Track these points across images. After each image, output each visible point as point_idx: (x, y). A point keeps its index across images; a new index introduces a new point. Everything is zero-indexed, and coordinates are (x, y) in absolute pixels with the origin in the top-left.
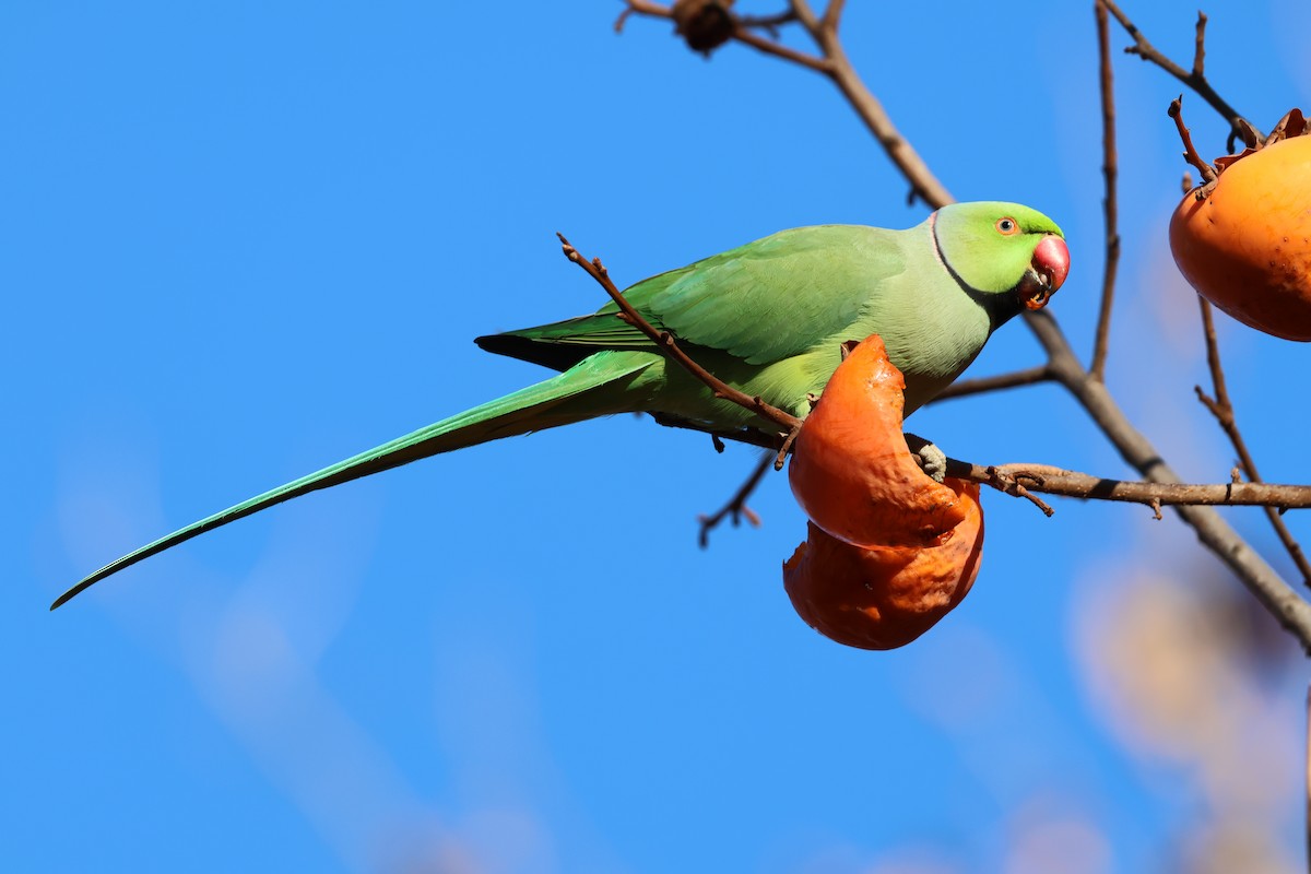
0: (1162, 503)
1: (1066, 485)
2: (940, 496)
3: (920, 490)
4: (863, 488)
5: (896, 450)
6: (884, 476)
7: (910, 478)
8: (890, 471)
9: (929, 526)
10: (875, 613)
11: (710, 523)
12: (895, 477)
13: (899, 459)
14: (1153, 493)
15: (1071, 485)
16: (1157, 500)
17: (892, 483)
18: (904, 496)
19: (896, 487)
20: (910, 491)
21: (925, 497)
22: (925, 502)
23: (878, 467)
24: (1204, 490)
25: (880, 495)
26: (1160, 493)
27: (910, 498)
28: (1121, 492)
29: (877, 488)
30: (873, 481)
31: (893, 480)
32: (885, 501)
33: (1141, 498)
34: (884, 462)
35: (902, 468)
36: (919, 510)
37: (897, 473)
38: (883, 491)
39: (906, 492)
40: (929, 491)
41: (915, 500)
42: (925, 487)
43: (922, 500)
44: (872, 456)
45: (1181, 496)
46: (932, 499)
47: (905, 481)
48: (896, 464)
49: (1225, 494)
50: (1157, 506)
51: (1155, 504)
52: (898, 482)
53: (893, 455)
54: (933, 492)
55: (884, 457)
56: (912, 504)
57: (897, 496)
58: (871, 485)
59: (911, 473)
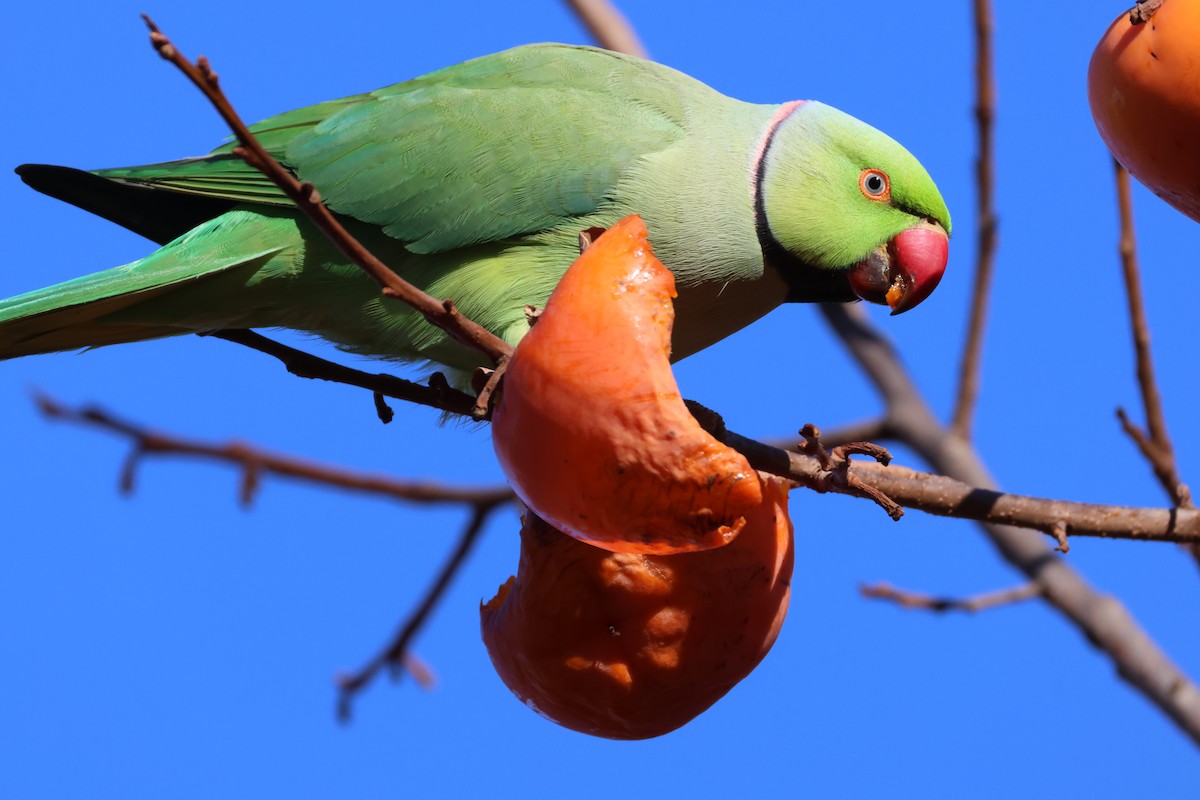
0: (1071, 530)
1: (922, 492)
2: (724, 462)
3: (694, 452)
4: (603, 446)
5: (658, 388)
6: (639, 427)
7: (678, 433)
8: (647, 420)
9: (705, 511)
10: (622, 672)
11: (354, 685)
12: (654, 430)
13: (663, 403)
14: (1055, 513)
15: (930, 494)
16: (1063, 525)
17: (651, 439)
18: (668, 460)
19: (655, 445)
20: (678, 453)
21: (701, 464)
22: (700, 470)
23: (629, 414)
24: (1134, 515)
25: (631, 458)
26: (1066, 514)
27: (676, 464)
28: (1005, 509)
29: (626, 447)
30: (621, 435)
31: (653, 434)
32: (637, 469)
33: (1036, 521)
34: (638, 406)
35: (666, 416)
36: (690, 483)
37: (658, 424)
38: (636, 452)
39: (672, 455)
40: (708, 453)
41: (685, 468)
42: (701, 448)
43: (696, 469)
44: (621, 396)
45: (1098, 522)
46: (712, 466)
47: (669, 438)
48: (657, 410)
49: (1166, 523)
50: (1061, 534)
51: (1057, 531)
52: (660, 439)
53: (653, 396)
54: (714, 457)
55: (639, 398)
56: (679, 474)
57: (656, 460)
58: (618, 442)
59: (679, 425)
